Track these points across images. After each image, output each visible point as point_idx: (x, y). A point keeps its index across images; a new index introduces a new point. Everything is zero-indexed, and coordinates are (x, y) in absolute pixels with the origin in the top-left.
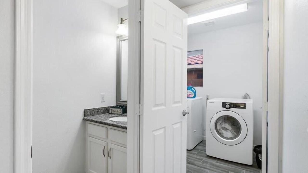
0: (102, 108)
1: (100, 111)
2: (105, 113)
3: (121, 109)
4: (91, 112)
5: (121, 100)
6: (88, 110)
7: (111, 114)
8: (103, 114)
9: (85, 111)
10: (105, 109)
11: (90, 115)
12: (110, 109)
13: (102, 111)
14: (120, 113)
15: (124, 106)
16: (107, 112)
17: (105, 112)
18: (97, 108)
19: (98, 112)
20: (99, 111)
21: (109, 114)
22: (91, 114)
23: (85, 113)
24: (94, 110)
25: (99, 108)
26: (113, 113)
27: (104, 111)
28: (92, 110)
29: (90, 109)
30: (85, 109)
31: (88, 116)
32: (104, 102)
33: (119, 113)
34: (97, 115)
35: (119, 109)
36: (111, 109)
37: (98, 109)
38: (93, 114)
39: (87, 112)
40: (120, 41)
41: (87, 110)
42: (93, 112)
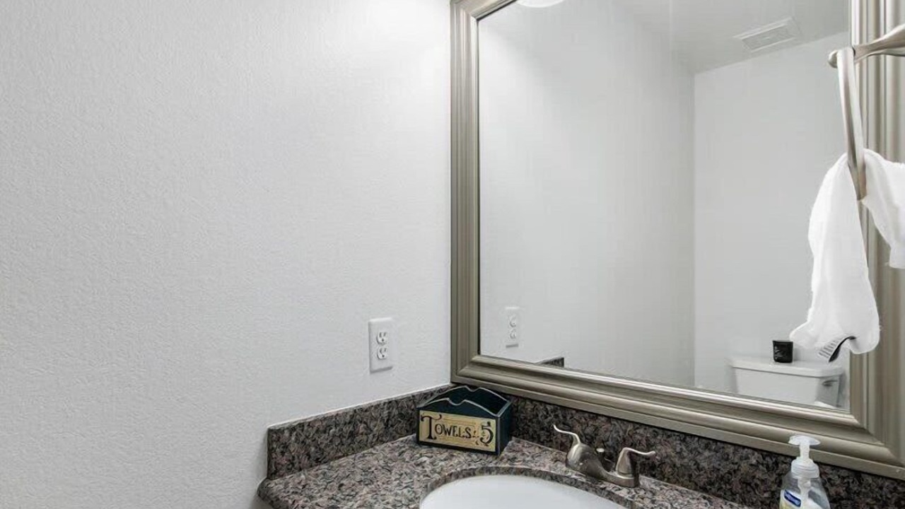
0: (377, 406)
1: (368, 428)
2: (394, 438)
3: (493, 422)
4: (308, 441)
5: (476, 358)
6: (292, 429)
7: (430, 445)
8: (383, 442)
9: (274, 438)
10: (395, 412)
11: (305, 461)
12: (422, 413)
13: (378, 428)
14: (486, 444)
15: (504, 395)
16: (404, 432)
17: (391, 429)
18: (346, 413)
19: (352, 435)
20: (361, 427)
21: (419, 443)
22: (309, 455)
23: (270, 451)
24: (329, 427)
25: (361, 409)
26: (438, 441)
27: (386, 425)
28: (317, 431)
29: (301, 425)
30: (271, 425)
31: (289, 471)
32: (390, 368)
33: (481, 447)
34: (346, 455)
35: (479, 421)
36: (431, 418)
37: (352, 417)
38: (322, 451)
39: (286, 446)
40: (473, 20)
41: (287, 434)
42: (323, 439)
